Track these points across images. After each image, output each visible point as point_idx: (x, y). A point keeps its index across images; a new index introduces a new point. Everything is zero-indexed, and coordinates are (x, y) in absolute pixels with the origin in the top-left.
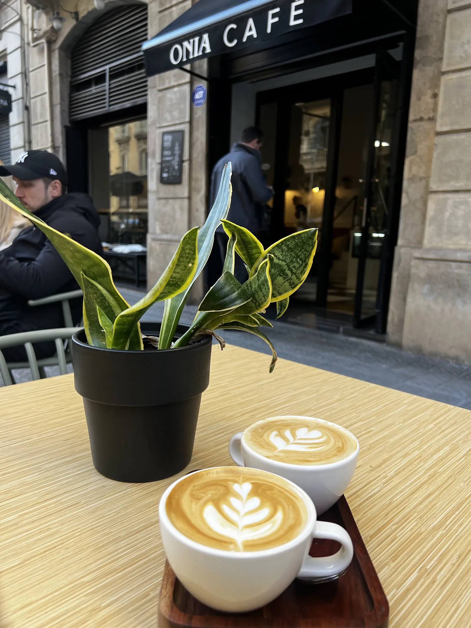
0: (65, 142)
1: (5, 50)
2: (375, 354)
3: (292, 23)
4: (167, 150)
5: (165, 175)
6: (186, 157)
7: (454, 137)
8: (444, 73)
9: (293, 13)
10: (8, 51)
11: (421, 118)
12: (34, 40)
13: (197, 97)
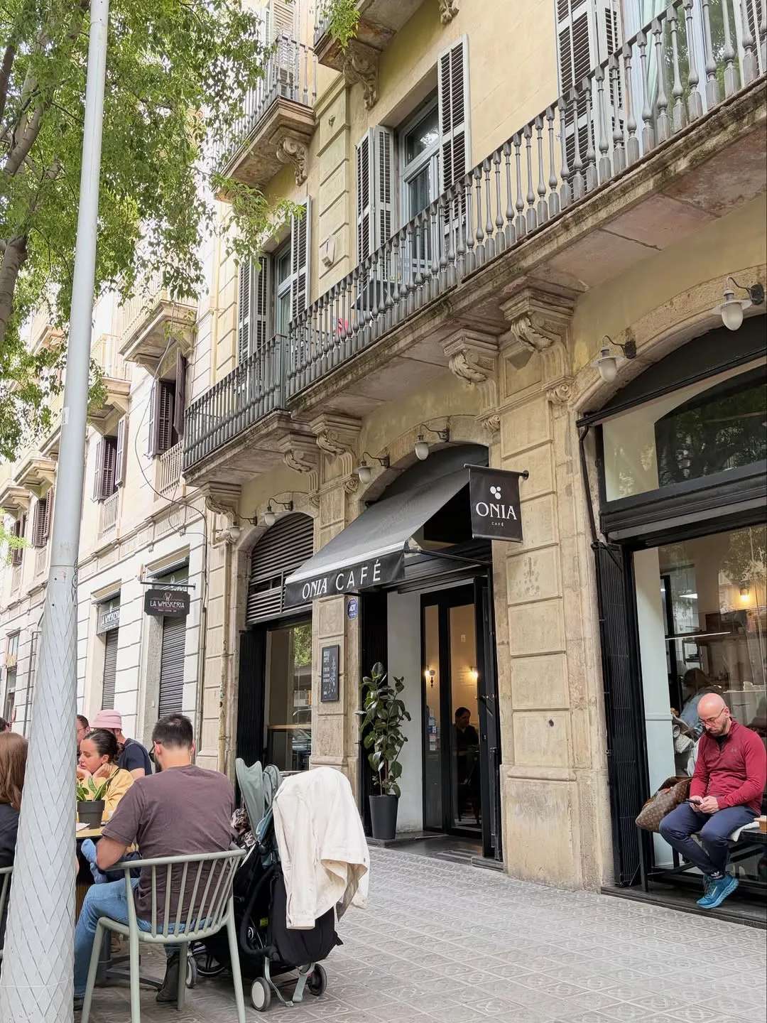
0: (239, 650)
1: (189, 545)
2: (496, 884)
3: (375, 580)
4: (326, 667)
5: (325, 693)
6: (342, 671)
7: (522, 660)
8: (509, 606)
9: (375, 572)
10: (191, 548)
11: (503, 643)
12: (216, 540)
13: (351, 610)
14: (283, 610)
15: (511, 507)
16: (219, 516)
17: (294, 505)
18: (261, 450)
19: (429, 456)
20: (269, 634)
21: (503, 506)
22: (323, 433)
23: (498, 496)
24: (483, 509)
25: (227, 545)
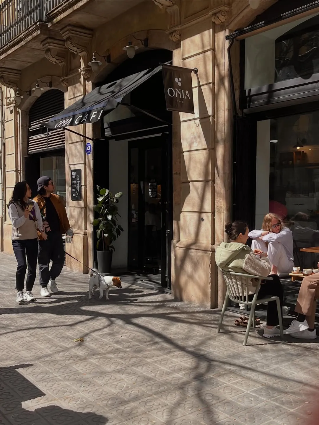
0: (24, 167)
4: (74, 181)
5: (74, 195)
6: (83, 184)
7: (187, 184)
8: (181, 152)
11: (177, 173)
12: (8, 104)
13: (88, 149)
14: (48, 147)
15: (187, 91)
16: (8, 89)
17: (53, 84)
18: (31, 48)
19: (135, 56)
20: (41, 160)
21: (183, 91)
22: (69, 39)
23: (180, 84)
24: (171, 92)
25: (14, 107)
